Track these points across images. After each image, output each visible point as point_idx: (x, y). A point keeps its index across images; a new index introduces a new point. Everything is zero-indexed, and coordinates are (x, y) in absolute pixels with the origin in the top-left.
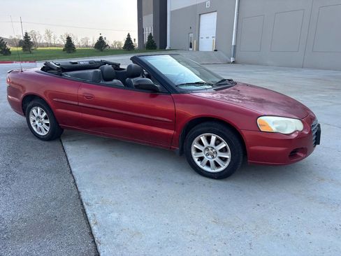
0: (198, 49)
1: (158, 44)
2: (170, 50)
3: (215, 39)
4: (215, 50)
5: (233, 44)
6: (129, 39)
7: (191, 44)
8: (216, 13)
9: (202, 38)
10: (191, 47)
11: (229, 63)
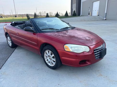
0: (91, 15)
1: (77, 14)
2: (82, 16)
3: (98, 11)
4: (98, 15)
5: (105, 13)
6: (67, 13)
7: (89, 13)
8: (99, 1)
9: (93, 11)
10: (89, 15)
11: (103, 20)
